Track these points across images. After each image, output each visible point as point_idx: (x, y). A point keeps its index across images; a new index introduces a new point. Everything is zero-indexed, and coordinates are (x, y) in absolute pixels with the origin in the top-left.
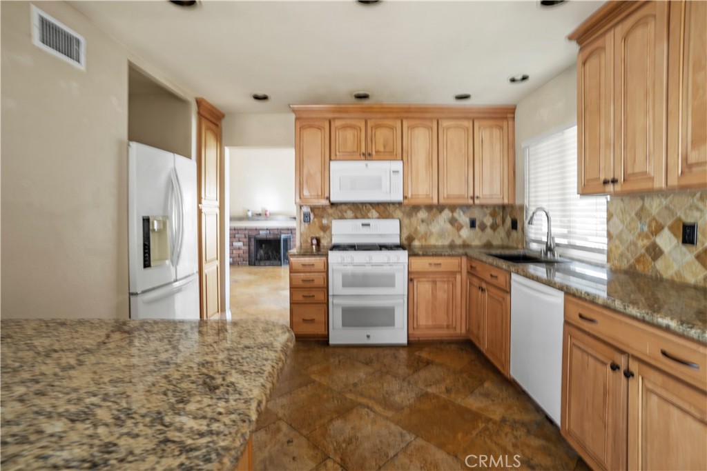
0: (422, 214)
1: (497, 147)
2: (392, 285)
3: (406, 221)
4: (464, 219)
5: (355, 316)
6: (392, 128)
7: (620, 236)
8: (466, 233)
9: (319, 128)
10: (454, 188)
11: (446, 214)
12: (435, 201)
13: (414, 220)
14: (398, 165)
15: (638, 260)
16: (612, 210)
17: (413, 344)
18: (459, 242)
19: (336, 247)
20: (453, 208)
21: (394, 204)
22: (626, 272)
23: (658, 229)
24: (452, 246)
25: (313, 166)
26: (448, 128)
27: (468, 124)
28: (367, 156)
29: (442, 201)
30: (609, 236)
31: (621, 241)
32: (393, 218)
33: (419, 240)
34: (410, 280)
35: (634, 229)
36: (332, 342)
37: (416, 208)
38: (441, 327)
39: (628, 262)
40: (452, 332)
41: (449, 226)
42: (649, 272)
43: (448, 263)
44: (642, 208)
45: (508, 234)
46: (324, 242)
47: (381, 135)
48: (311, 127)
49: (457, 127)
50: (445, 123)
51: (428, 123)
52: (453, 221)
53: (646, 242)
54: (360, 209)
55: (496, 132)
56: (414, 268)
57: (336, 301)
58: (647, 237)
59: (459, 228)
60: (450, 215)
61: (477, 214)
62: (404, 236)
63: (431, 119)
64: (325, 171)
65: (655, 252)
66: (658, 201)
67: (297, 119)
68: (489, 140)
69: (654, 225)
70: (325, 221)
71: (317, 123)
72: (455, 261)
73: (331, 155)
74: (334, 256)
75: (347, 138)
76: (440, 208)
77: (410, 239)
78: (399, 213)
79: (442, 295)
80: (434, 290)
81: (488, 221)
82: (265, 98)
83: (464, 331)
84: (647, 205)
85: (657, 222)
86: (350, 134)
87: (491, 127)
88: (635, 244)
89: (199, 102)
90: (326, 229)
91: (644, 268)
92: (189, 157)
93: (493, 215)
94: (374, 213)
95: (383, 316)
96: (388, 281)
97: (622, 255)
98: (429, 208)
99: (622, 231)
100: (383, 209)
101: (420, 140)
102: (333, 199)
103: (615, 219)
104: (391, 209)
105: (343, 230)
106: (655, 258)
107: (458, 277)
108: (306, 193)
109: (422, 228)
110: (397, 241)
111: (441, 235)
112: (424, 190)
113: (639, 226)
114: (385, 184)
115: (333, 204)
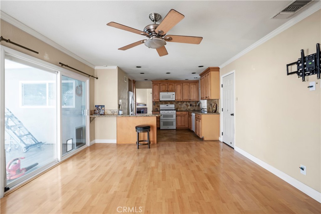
0: (180, 103)
1: (195, 89)
2: (173, 117)
3: (176, 105)
4: (189, 104)
5: (166, 123)
6: (173, 85)
8: (189, 107)
9: (157, 85)
10: (186, 98)
11: (185, 103)
12: (182, 100)
13: (178, 104)
14: (174, 93)
17: (177, 129)
18: (188, 109)
19: (161, 110)
20: (186, 102)
21: (173, 101)
24: (186, 110)
25: (156, 93)
26: (185, 85)
27: (189, 84)
28: (168, 91)
29: (183, 100)
30: (207, 106)
32: (173, 104)
33: (179, 108)
34: (176, 116)
36: (161, 129)
37: (178, 102)
38: (183, 126)
40: (185, 127)
41: (185, 106)
43: (184, 113)
45: (198, 107)
46: (158, 109)
47: (170, 86)
48: (156, 85)
49: (187, 85)
50: (184, 84)
51: (180, 84)
52: (186, 105)
54: (166, 102)
55: (195, 86)
56: (177, 114)
57: (162, 120)
59: (188, 106)
60: (186, 103)
61: (192, 103)
62: (176, 108)
63: (181, 83)
64: (159, 94)
67: (153, 83)
68: (193, 88)
70: (158, 105)
71: (157, 84)
72: (186, 112)
73: (160, 91)
74: (161, 112)
75: (163, 87)
76: (184, 102)
77: (177, 109)
78: (175, 103)
79: (183, 119)
80: (181, 118)
81: (194, 104)
82: (147, 80)
83: (187, 127)
86: (164, 86)
87: (194, 85)
89: (133, 80)
90: (159, 106)
92: (132, 92)
93: (195, 103)
94: (169, 103)
95: (171, 124)
96: (172, 116)
98: (181, 102)
100: (171, 102)
101: (179, 88)
102: (161, 100)
103: (207, 103)
104: (173, 102)
105: (162, 106)
107: (186, 116)
108: (155, 99)
109: (180, 106)
110: (174, 109)
111: (184, 108)
112: (179, 98)
114: (171, 97)
115: (160, 101)
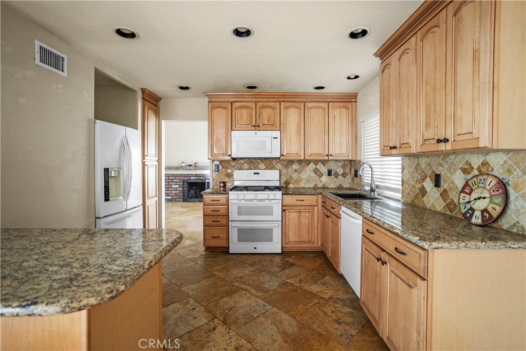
0: (295, 166)
1: (345, 121)
2: (271, 214)
3: (284, 171)
4: (323, 169)
5: (247, 235)
6: (273, 108)
7: (408, 182)
8: (325, 179)
9: (224, 108)
10: (315, 149)
11: (312, 166)
12: (302, 158)
13: (289, 170)
14: (277, 134)
15: (416, 197)
16: (404, 165)
17: (284, 253)
18: (320, 185)
19: (235, 188)
20: (316, 162)
21: (276, 158)
22: (410, 205)
23: (425, 178)
24: (315, 188)
25: (220, 133)
26: (311, 108)
27: (324, 105)
28: (256, 127)
29: (307, 158)
30: (403, 182)
31: (408, 185)
32: (276, 169)
33: (293, 184)
34: (283, 211)
35: (414, 177)
36: (230, 252)
37: (291, 162)
38: (304, 242)
39: (411, 198)
40: (312, 245)
41: (313, 174)
42: (421, 205)
43: (309, 199)
44: (418, 164)
45: (353, 180)
46: (229, 185)
47: (266, 113)
48: (219, 107)
49: (317, 107)
50: (309, 105)
51: (297, 104)
52: (316, 171)
53: (420, 186)
54: (253, 163)
55: (344, 111)
56: (286, 203)
57: (234, 224)
58: (420, 182)
59: (321, 175)
60: (315, 167)
61: (332, 166)
62: (283, 181)
63: (300, 102)
64: (228, 137)
65: (423, 192)
66: (425, 160)
67: (209, 102)
68: (339, 116)
69: (423, 175)
70: (229, 171)
71: (223, 105)
72: (314, 198)
73: (232, 126)
74: (233, 195)
75: (243, 115)
76: (308, 162)
77: (287, 183)
78: (279, 166)
79: (305, 221)
80: (299, 217)
81: (340, 171)
82: (187, 88)
83: (319, 245)
84: (420, 162)
85: (424, 173)
86: (245, 112)
87: (340, 108)
88: (415, 187)
89: (143, 90)
90: (230, 176)
91: (418, 202)
92: (137, 129)
93: (344, 167)
94: (262, 166)
95: (266, 235)
96: (269, 211)
97: (408, 194)
98: (300, 162)
99: (409, 178)
100: (269, 162)
101: (292, 116)
102: (233, 156)
103: (405, 171)
104: (274, 162)
105: (241, 177)
106: (423, 196)
107: (316, 208)
108: (215, 151)
109: (295, 176)
110: (277, 184)
111: (308, 181)
112: (294, 149)
113: (416, 175)
114: (268, 146)
115: (234, 159)
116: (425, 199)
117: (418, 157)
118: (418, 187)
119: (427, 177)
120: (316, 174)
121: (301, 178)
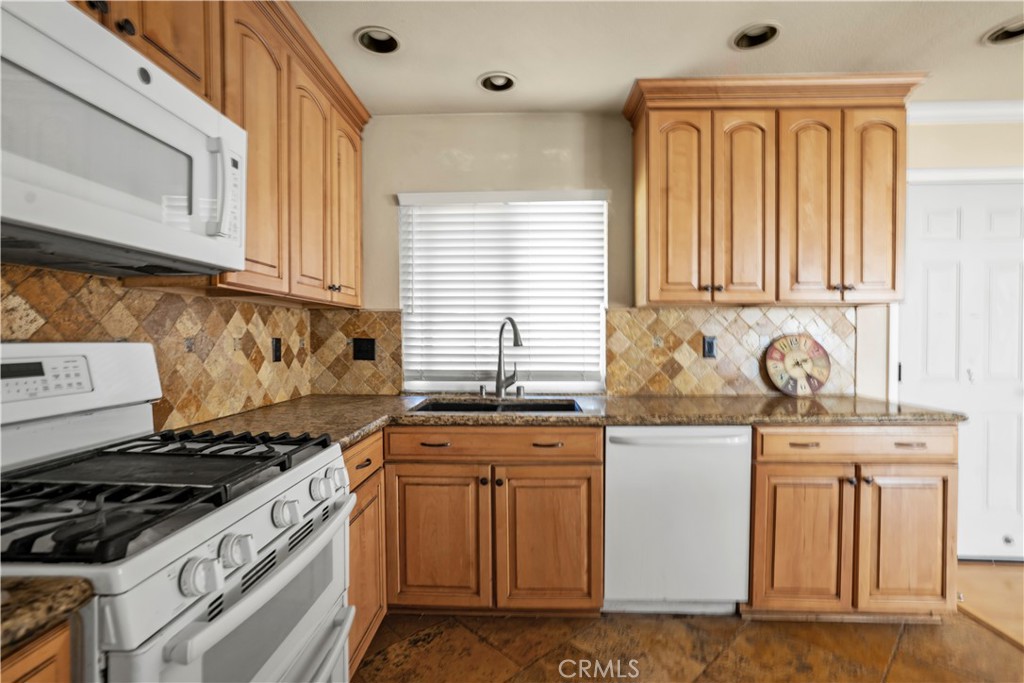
0: (190, 326)
4: (264, 339)
7: (626, 355)
8: (267, 370)
11: (238, 325)
15: (652, 380)
16: (615, 322)
18: (258, 399)
22: (637, 396)
23: (678, 343)
30: (610, 357)
31: (627, 361)
33: (182, 409)
35: (646, 345)
39: (639, 384)
41: (240, 359)
42: (666, 390)
43: (374, 451)
44: (657, 321)
45: (338, 368)
52: (248, 344)
53: (663, 359)
58: (664, 353)
60: (244, 327)
65: (673, 369)
66: (676, 314)
69: (671, 339)
76: (227, 310)
77: (160, 409)
81: (295, 343)
84: (663, 318)
85: (675, 336)
88: (648, 363)
91: (660, 388)
93: (300, 330)
97: (629, 378)
99: (629, 348)
103: (619, 334)
106: (672, 377)
109: (189, 368)
111: (229, 385)
113: (653, 341)
116: (678, 382)
117: (656, 310)
118: (657, 361)
119: (682, 342)
120: (248, 356)
121: (208, 375)
